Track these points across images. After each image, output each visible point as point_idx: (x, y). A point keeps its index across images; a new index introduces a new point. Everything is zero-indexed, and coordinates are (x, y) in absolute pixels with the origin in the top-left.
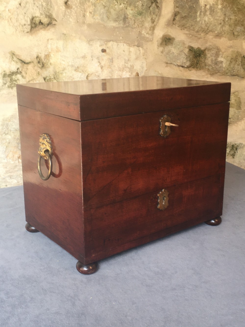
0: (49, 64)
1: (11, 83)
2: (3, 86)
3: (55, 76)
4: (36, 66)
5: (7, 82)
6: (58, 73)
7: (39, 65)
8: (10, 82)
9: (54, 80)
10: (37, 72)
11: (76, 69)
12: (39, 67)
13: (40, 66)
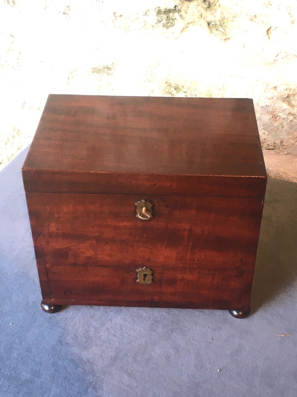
0: (217, 5)
1: (167, 22)
2: (156, 23)
3: (222, 22)
4: (200, 5)
5: (162, 20)
6: (227, 19)
7: (204, 4)
8: (166, 20)
9: (220, 27)
10: (200, 14)
11: (252, 19)
12: (204, 8)
13: (205, 6)
